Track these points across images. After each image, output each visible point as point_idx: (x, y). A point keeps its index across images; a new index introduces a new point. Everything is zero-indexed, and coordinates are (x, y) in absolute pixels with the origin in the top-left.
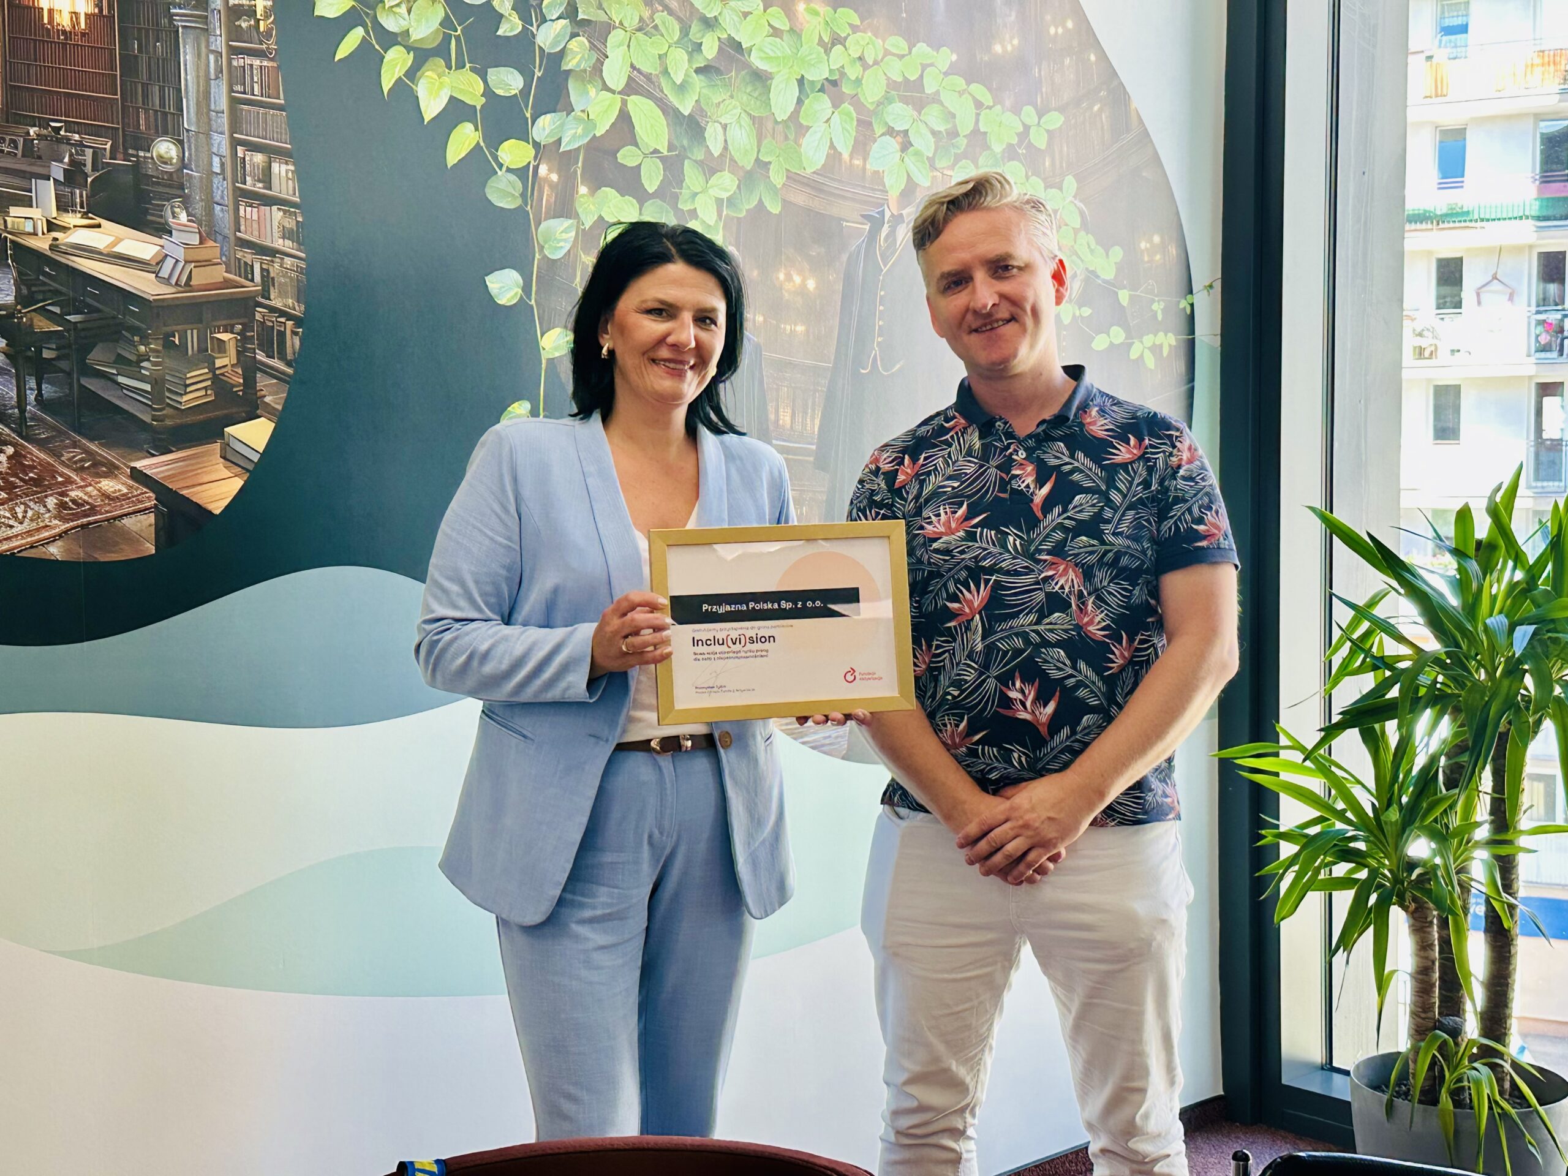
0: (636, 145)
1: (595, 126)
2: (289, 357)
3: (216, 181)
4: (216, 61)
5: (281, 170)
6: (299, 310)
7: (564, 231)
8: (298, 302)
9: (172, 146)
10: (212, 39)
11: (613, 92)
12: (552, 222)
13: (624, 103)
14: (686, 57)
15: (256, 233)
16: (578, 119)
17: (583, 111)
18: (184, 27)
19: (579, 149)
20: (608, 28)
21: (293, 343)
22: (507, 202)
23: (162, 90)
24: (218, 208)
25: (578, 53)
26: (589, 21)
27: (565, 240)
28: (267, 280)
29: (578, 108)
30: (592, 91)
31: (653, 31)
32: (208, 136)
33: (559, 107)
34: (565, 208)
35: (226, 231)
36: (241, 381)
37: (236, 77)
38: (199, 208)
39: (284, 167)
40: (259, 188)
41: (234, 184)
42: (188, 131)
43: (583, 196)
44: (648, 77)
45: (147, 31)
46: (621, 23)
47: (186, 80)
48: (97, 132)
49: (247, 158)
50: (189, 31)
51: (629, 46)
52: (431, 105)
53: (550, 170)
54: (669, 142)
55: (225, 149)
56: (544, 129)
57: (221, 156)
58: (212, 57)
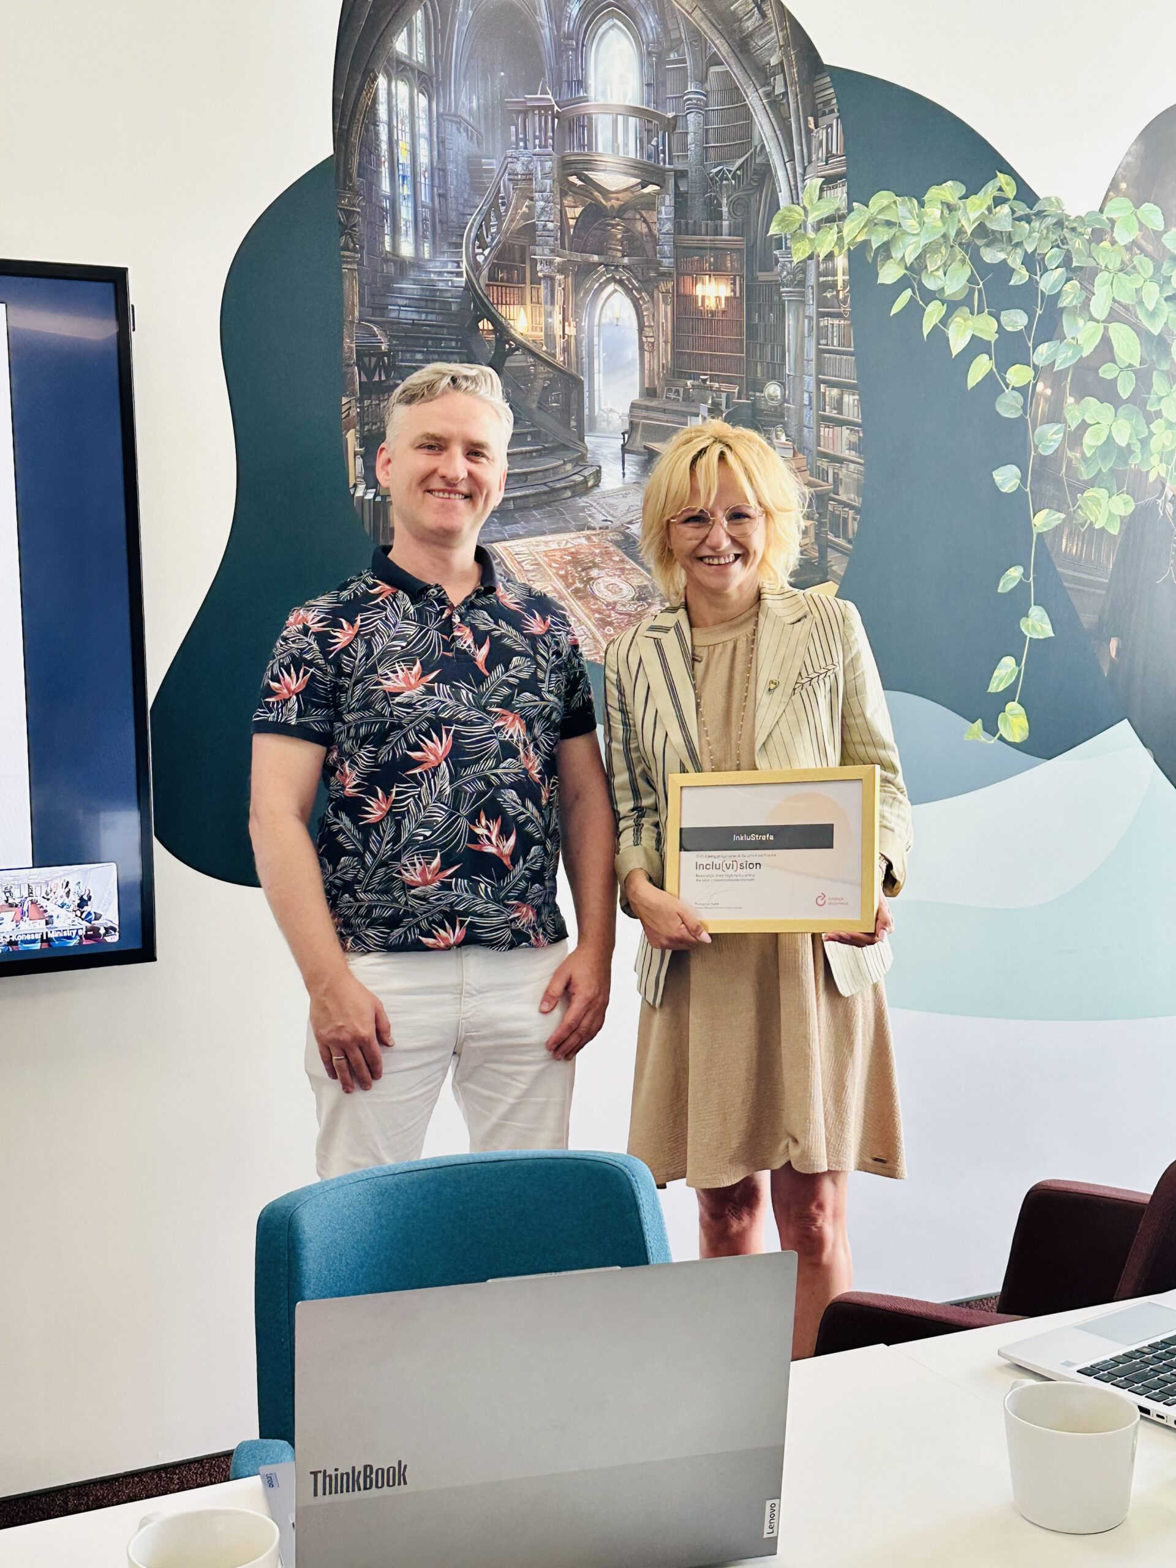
0: (1114, 361)
1: (1081, 350)
2: (851, 536)
3: (806, 410)
4: (809, 323)
5: (850, 400)
6: (857, 502)
7: (1055, 433)
8: (858, 496)
9: (778, 388)
10: (807, 307)
11: (1098, 321)
12: (1045, 427)
13: (1106, 329)
14: (1158, 288)
15: (831, 446)
16: (1070, 345)
17: (1073, 338)
18: (789, 300)
19: (1068, 368)
20: (1095, 272)
21: (853, 526)
22: (1012, 413)
23: (773, 348)
24: (806, 430)
25: (1070, 293)
26: (1081, 268)
27: (1055, 441)
28: (837, 481)
29: (1069, 337)
30: (1081, 322)
31: (1132, 271)
32: (802, 379)
33: (1055, 336)
34: (1055, 416)
35: (811, 447)
36: (817, 555)
37: (822, 334)
38: (793, 431)
39: (852, 397)
40: (834, 414)
41: (817, 411)
42: (789, 376)
43: (1070, 405)
44: (1126, 308)
45: (765, 306)
46: (1106, 267)
47: (789, 339)
48: (729, 381)
49: (827, 393)
50: (792, 303)
51: (1112, 284)
52: (958, 343)
53: (1046, 387)
54: (1141, 358)
55: (813, 388)
56: (1042, 355)
57: (810, 393)
58: (806, 321)
